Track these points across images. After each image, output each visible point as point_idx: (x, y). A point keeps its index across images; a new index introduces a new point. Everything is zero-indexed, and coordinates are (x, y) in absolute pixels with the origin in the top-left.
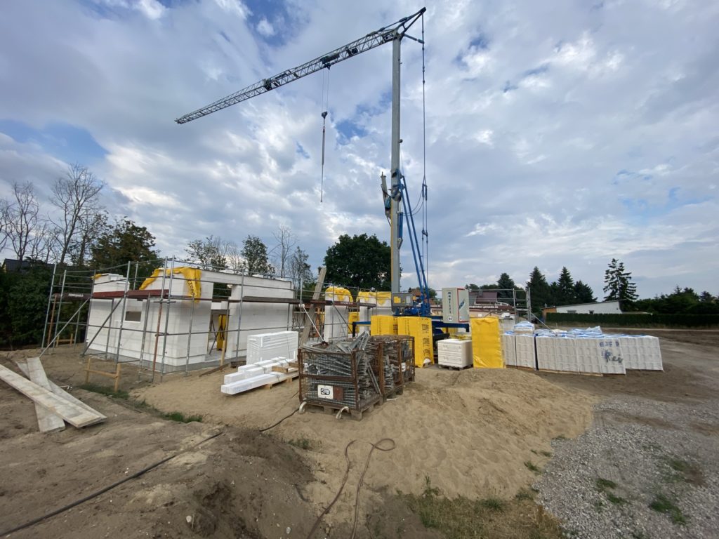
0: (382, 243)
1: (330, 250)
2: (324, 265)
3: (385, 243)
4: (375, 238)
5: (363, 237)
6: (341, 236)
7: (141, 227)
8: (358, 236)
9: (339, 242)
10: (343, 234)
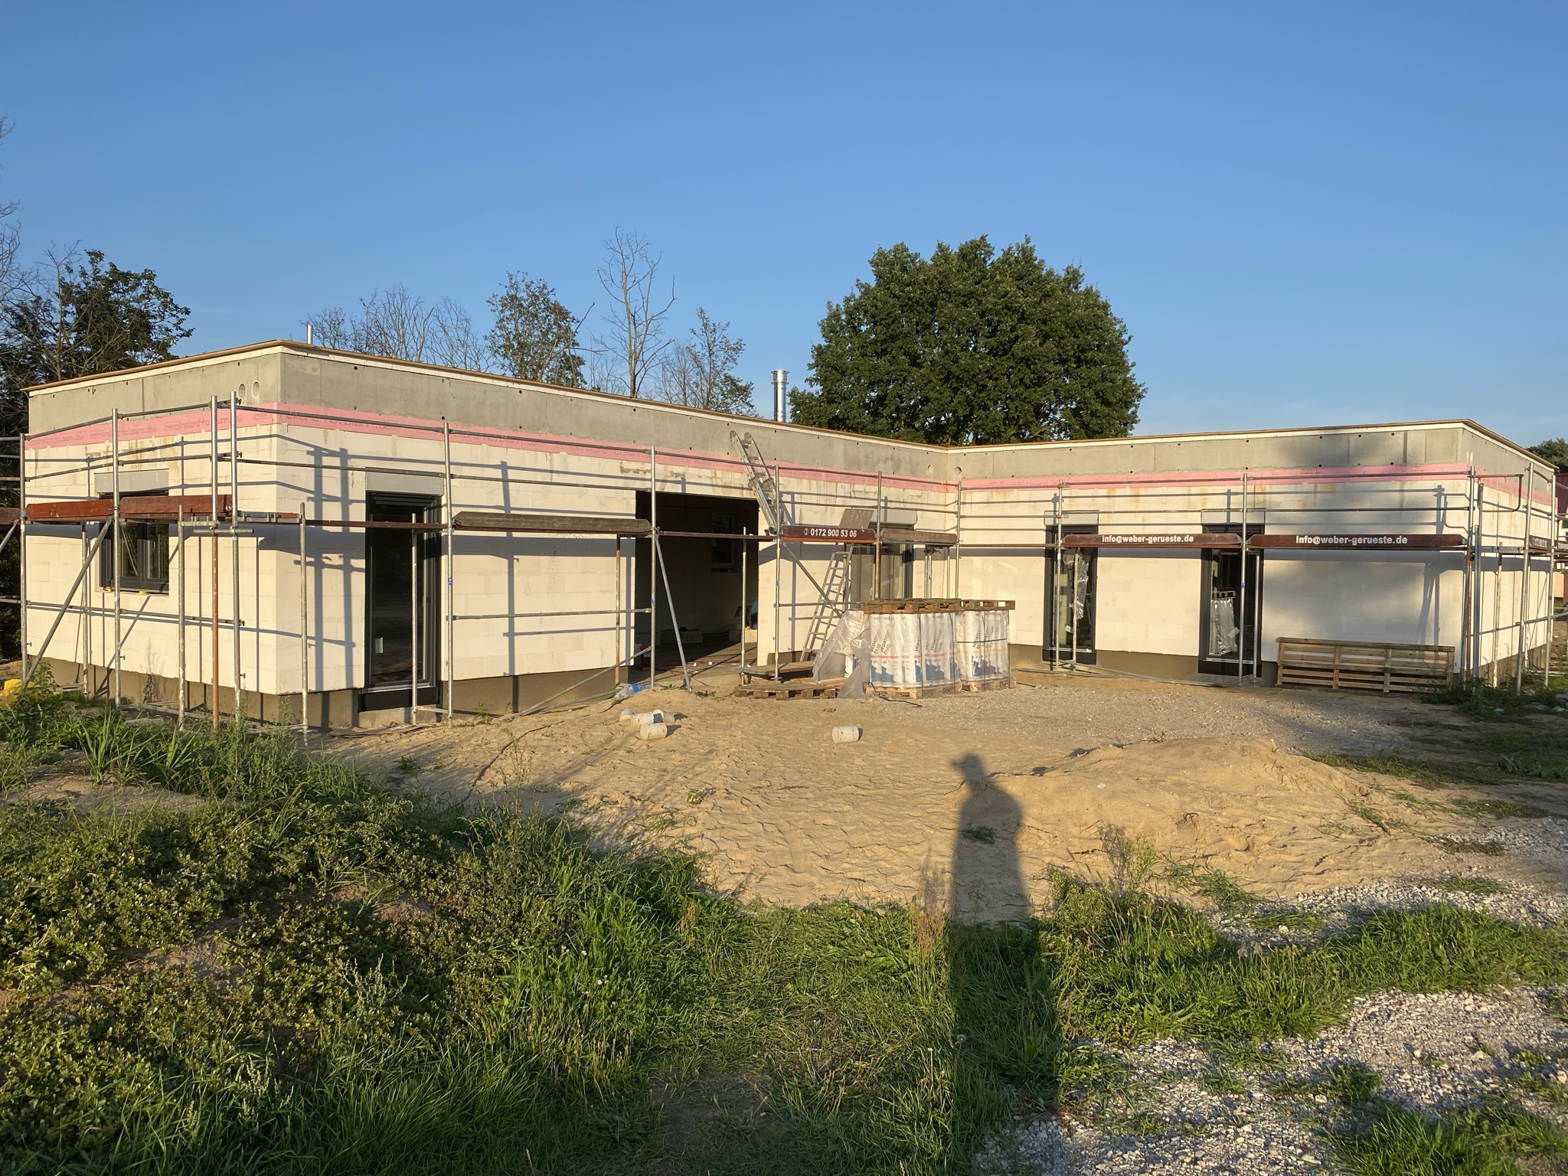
0: (1060, 272)
1: (835, 316)
2: (810, 381)
3: (1073, 277)
4: (1027, 254)
5: (973, 253)
6: (881, 254)
7: (139, 271)
8: (954, 249)
9: (872, 281)
10: (888, 247)
